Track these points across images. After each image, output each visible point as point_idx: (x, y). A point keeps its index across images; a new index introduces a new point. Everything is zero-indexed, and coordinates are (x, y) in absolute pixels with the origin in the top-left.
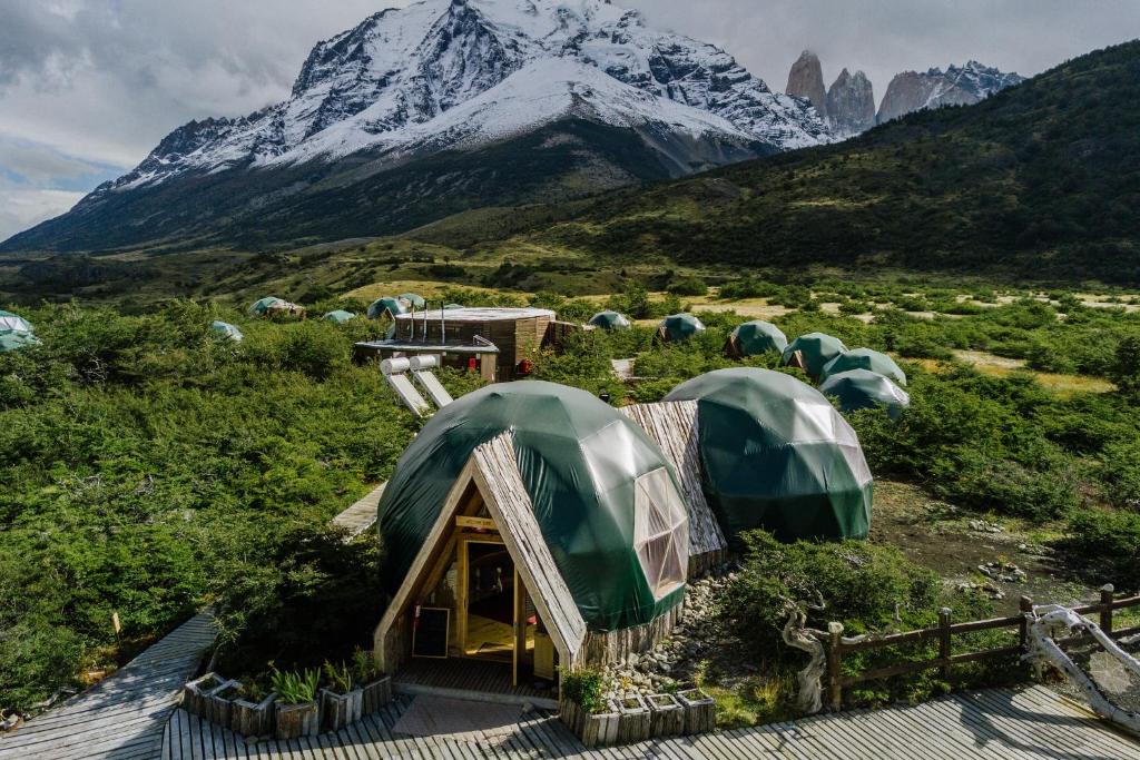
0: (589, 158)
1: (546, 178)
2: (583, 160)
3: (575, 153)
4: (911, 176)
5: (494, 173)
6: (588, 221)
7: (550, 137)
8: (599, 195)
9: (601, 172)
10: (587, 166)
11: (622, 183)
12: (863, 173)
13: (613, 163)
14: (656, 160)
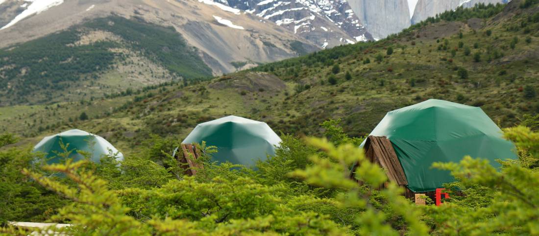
0: (128, 56)
1: (82, 76)
2: (122, 57)
3: (113, 51)
4: (456, 69)
5: (23, 71)
6: (126, 115)
7: (87, 34)
8: (139, 92)
9: (141, 70)
10: (125, 64)
11: (163, 81)
12: (408, 67)
13: (153, 61)
14: (198, 59)
